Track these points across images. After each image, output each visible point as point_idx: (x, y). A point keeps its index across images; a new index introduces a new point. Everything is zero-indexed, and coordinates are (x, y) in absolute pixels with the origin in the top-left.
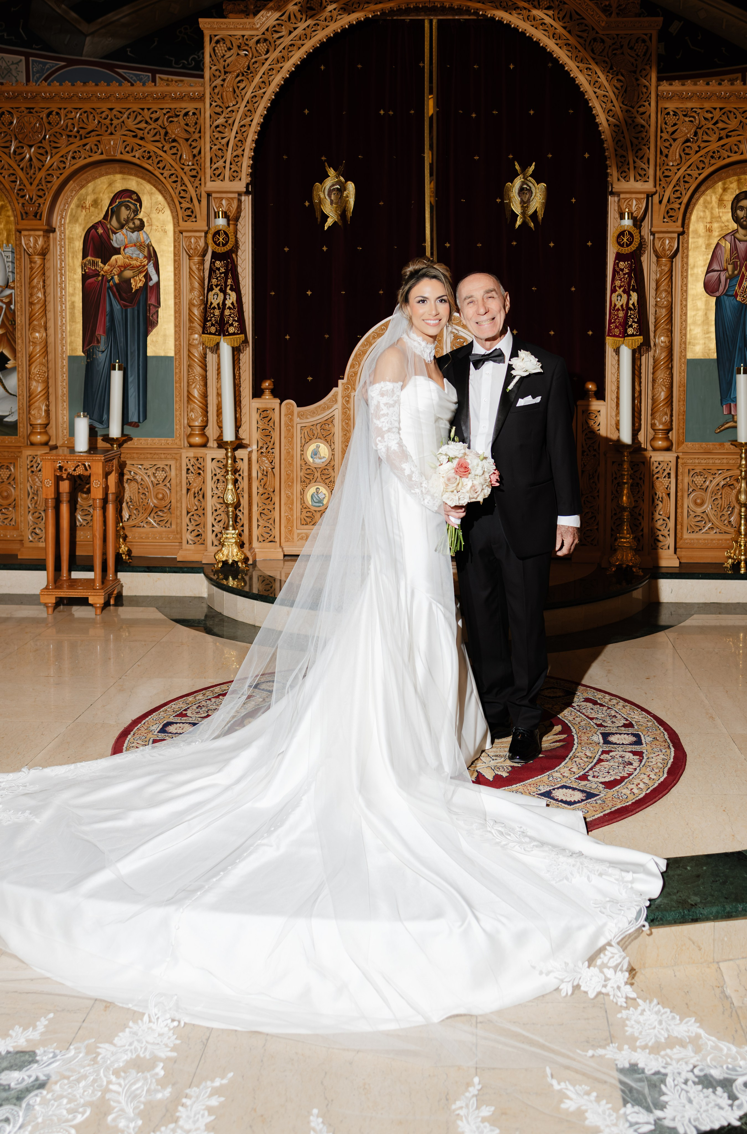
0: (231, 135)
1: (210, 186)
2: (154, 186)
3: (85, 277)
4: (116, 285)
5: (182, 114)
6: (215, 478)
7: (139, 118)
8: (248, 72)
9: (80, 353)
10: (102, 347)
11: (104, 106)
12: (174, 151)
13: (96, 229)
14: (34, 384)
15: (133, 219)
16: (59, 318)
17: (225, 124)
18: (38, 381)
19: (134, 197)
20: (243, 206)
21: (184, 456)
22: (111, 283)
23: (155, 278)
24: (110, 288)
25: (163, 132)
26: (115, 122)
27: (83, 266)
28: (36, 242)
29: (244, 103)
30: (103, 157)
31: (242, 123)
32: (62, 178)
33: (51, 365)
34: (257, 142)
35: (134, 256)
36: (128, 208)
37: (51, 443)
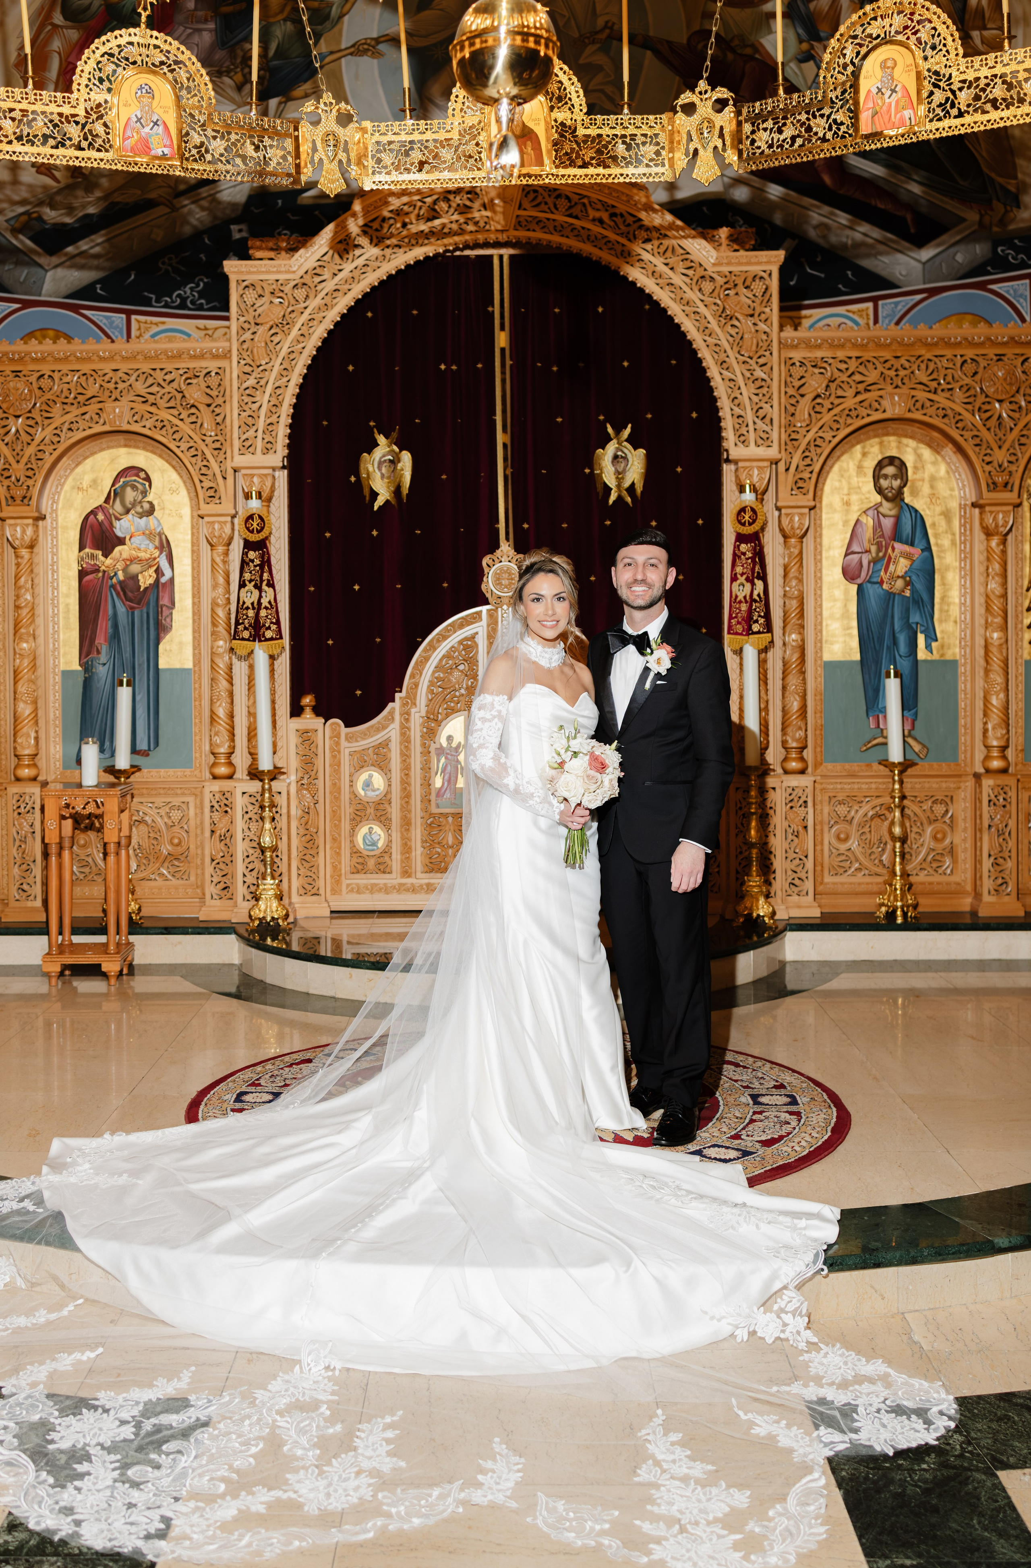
0: (264, 399)
1: (239, 460)
2: (167, 461)
3: (82, 574)
4: (120, 582)
5: (202, 375)
6: (247, 817)
7: (150, 381)
8: (283, 325)
9: (76, 666)
10: (103, 658)
11: (107, 367)
12: (193, 419)
13: (96, 515)
14: (21, 706)
15: (140, 502)
16: (51, 624)
17: (257, 386)
18: (26, 702)
19: (142, 475)
20: (277, 484)
21: (207, 791)
22: (114, 580)
23: (168, 574)
24: (113, 586)
25: (179, 396)
26: (121, 386)
27: (80, 560)
28: (24, 532)
29: (279, 360)
30: (107, 428)
31: (277, 385)
32: (56, 454)
33: (40, 682)
34: (295, 406)
35: (143, 547)
36: (134, 488)
37: (39, 778)
